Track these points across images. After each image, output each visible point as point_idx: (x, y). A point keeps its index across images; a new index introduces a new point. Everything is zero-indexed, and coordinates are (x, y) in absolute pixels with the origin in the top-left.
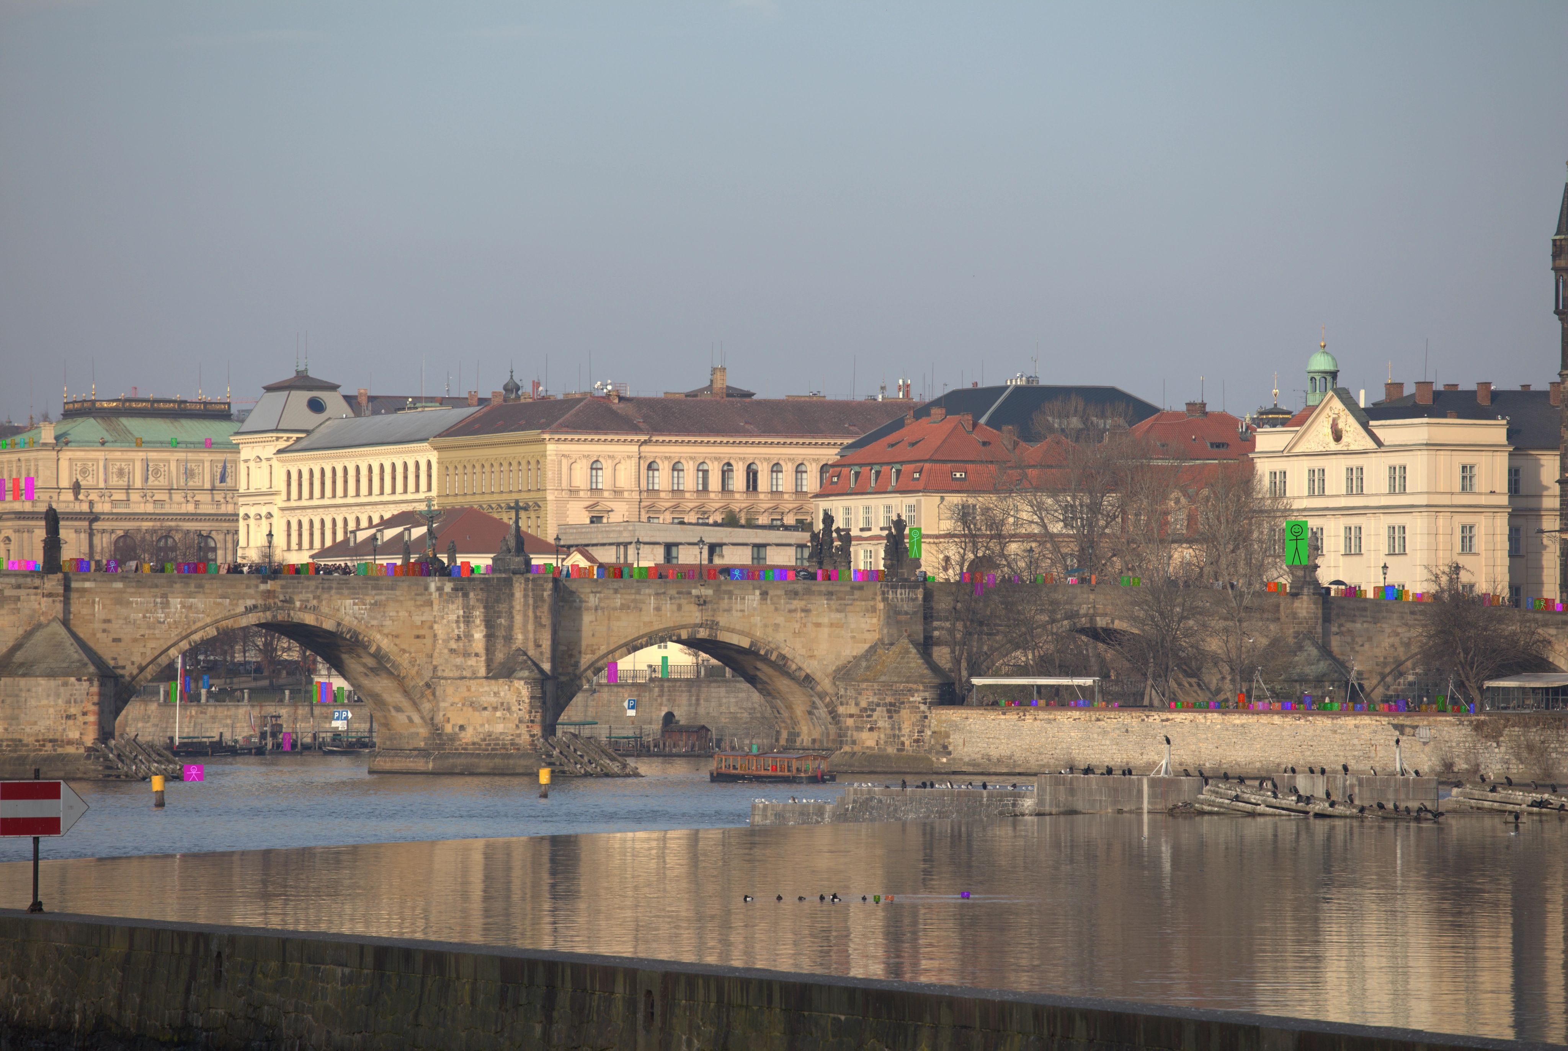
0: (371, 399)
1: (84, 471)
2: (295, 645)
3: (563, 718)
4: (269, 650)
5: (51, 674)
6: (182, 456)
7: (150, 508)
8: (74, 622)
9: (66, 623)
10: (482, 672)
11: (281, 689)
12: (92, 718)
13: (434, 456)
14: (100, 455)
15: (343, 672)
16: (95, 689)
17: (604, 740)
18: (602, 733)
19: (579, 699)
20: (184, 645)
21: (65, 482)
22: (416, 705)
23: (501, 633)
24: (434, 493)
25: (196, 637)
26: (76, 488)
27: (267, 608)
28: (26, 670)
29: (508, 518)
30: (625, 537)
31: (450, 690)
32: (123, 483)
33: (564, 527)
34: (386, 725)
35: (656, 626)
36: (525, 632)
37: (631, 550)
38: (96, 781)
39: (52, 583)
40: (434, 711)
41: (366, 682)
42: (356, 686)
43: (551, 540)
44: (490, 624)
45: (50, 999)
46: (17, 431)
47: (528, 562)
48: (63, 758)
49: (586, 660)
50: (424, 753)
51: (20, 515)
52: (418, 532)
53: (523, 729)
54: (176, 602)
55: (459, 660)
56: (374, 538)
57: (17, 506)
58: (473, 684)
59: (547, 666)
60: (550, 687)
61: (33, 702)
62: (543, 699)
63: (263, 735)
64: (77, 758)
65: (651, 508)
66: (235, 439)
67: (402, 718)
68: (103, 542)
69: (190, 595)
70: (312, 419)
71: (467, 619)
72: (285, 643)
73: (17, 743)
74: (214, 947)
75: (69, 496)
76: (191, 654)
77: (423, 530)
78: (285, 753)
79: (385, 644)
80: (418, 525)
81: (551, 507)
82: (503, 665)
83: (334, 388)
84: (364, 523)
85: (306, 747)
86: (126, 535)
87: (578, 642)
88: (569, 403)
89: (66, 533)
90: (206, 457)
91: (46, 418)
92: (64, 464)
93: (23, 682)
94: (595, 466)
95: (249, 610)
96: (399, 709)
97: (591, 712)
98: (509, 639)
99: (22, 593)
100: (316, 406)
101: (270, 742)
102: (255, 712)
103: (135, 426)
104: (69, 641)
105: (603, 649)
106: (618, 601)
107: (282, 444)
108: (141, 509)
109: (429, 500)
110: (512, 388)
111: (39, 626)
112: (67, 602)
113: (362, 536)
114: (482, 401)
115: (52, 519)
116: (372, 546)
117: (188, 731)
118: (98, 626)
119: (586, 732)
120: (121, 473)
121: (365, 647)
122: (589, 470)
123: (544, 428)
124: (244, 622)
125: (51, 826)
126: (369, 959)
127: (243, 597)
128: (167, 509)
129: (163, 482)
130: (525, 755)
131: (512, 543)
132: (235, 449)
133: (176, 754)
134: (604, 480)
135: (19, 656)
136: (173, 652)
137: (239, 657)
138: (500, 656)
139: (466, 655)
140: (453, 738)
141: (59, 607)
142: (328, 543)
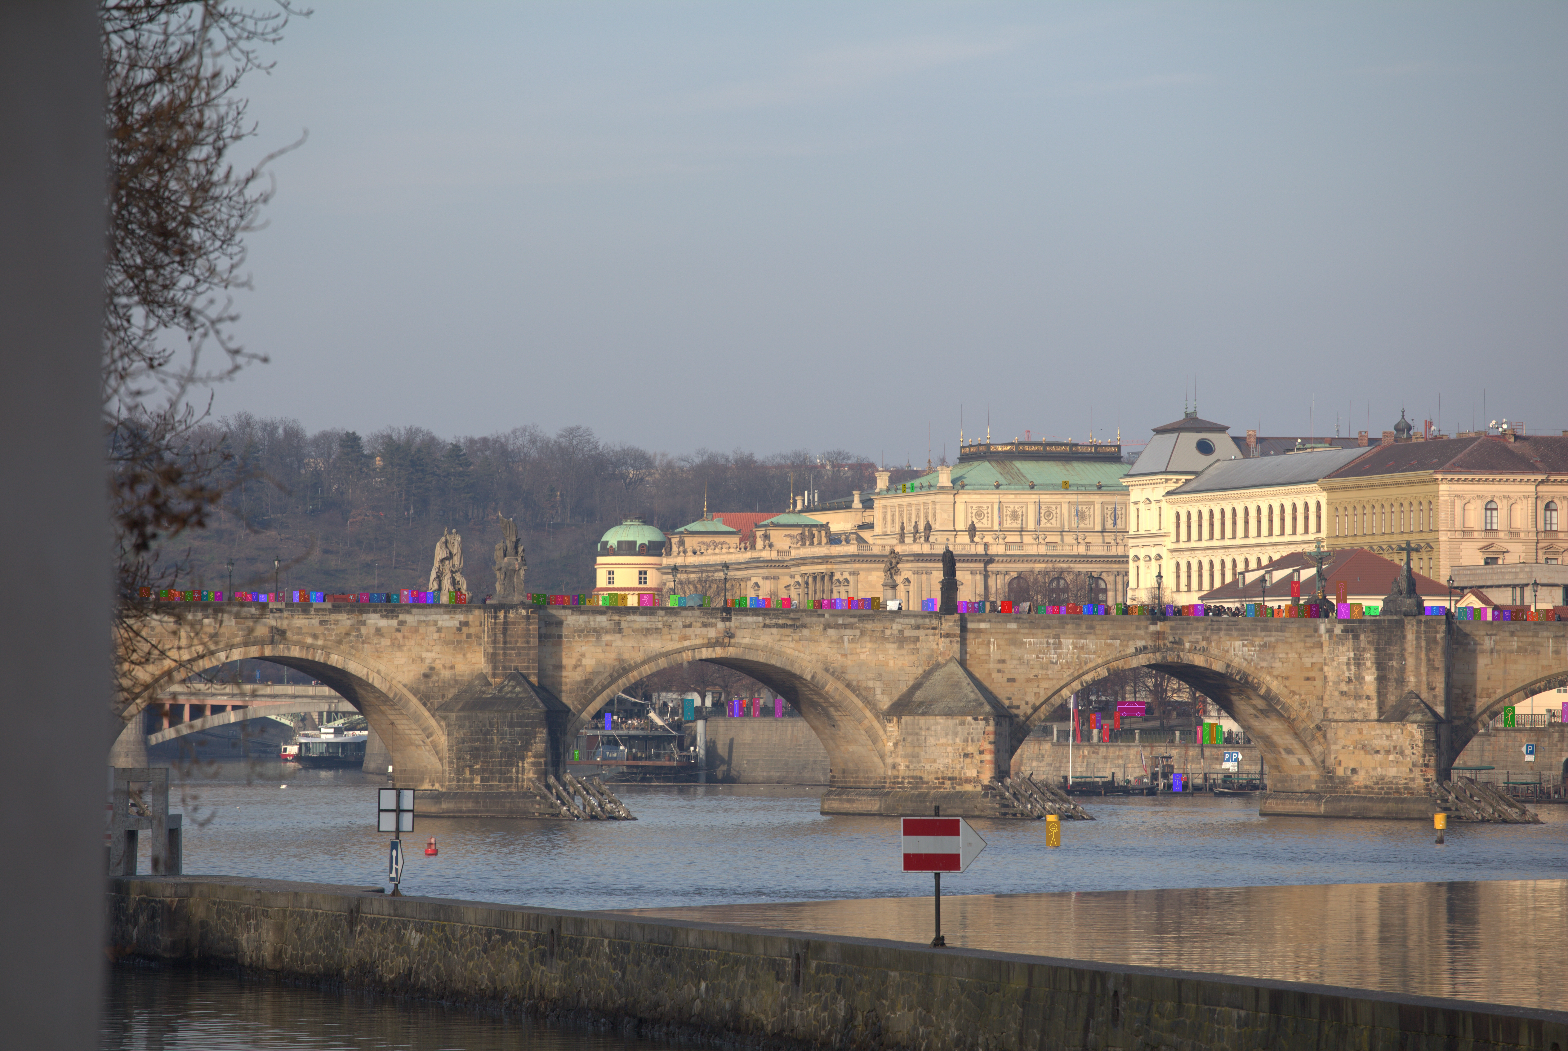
0: (1260, 440)
1: (979, 514)
2: (1185, 686)
3: (1458, 762)
4: (1159, 691)
5: (949, 713)
6: (1073, 498)
7: (1042, 550)
8: (970, 662)
9: (962, 663)
10: (1374, 714)
11: (1171, 730)
12: (988, 757)
13: (1323, 497)
14: (995, 498)
15: (1233, 715)
16: (991, 728)
17: (1501, 785)
18: (1500, 778)
19: (1474, 743)
20: (1076, 685)
21: (961, 525)
22: (1307, 748)
23: (1393, 675)
24: (1323, 534)
25: (1088, 678)
26: (972, 530)
27: (1157, 649)
28: (925, 709)
29: (1399, 559)
30: (1522, 579)
31: (1341, 733)
32: (1016, 525)
33: (1458, 569)
34: (1277, 767)
35: (1555, 670)
36: (1418, 674)
37: (1528, 592)
38: (993, 819)
39: (950, 624)
40: (1325, 754)
41: (1256, 724)
42: (1247, 728)
43: (1444, 581)
44: (1381, 666)
45: (954, 1033)
46: (916, 475)
47: (1420, 603)
48: (961, 795)
49: (1481, 704)
50: (1316, 796)
51: (919, 558)
52: (1307, 574)
53: (1417, 773)
54: (1068, 643)
55: (1350, 703)
56: (1263, 579)
57: (916, 549)
58: (1365, 727)
59: (1440, 710)
60: (1444, 730)
61: (932, 741)
62: (1437, 742)
63: (1154, 776)
64: (973, 796)
65: (1548, 549)
66: (1125, 482)
67: (1293, 760)
68: (997, 584)
69: (1081, 636)
70: (1201, 461)
71: (1358, 662)
72: (1174, 684)
73: (918, 781)
74: (1111, 985)
75: (965, 538)
76: (1083, 694)
77: (1313, 571)
78: (1176, 794)
79: (1275, 685)
80: (1307, 566)
81: (1443, 548)
82: (1395, 707)
83: (1223, 429)
84: (1253, 565)
85: (1197, 789)
86: (1020, 576)
87: (1473, 685)
88: (1462, 442)
89: (962, 575)
90: (1097, 499)
91: (943, 462)
92: (960, 507)
93: (922, 720)
94: (1490, 507)
95: (1139, 651)
96: (1289, 752)
97: (1488, 756)
98: (1401, 681)
99: (921, 633)
100: (1205, 448)
101: (1161, 782)
102: (1147, 752)
103: (1028, 469)
104: (965, 681)
105: (1500, 693)
106: (1515, 644)
107: (1171, 486)
108: (1033, 550)
109: (1318, 541)
110: (1403, 428)
111: (937, 666)
112: (963, 642)
113: (1250, 577)
114: (1372, 441)
115: (949, 561)
116: (1261, 587)
117: (1081, 770)
118: (993, 666)
119: (1483, 777)
120: (1014, 515)
121: (1255, 688)
122: (1483, 511)
123: (1436, 468)
124: (1134, 663)
125: (951, 862)
126: (1265, 1003)
127: (1133, 638)
128: (1059, 551)
129: (1055, 524)
130: (1419, 800)
131: (1404, 585)
132: (1125, 491)
133: (1070, 792)
134: (1499, 520)
135: (919, 695)
136: (1065, 692)
137: (1129, 698)
138: (1392, 699)
139: (1357, 697)
140: (1345, 781)
141: (956, 647)
142: (1217, 584)
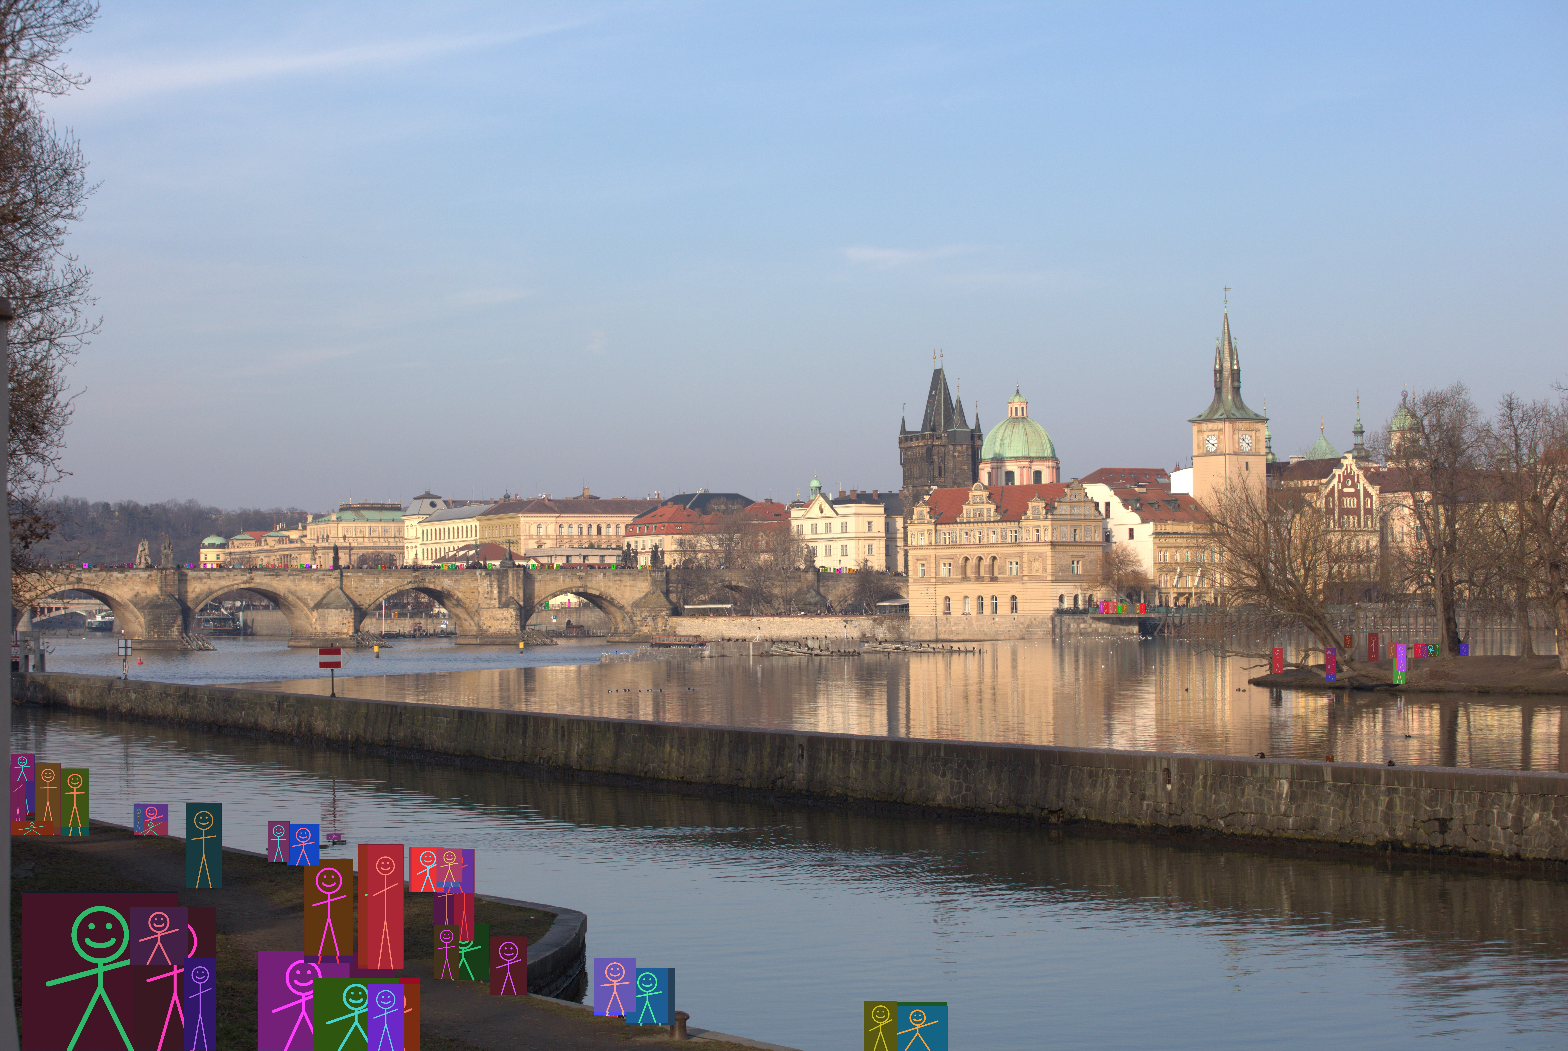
0: (454, 502)
1: (347, 531)
2: (426, 596)
3: (528, 623)
4: (417, 598)
5: (336, 608)
6: (383, 525)
7: (372, 545)
8: (344, 588)
9: (341, 588)
10: (497, 605)
11: (421, 613)
12: (352, 624)
13: (478, 523)
14: (353, 525)
15: (444, 606)
16: (353, 613)
17: (544, 631)
18: (543, 628)
19: (534, 615)
20: (385, 596)
21: (340, 535)
22: (472, 619)
23: (504, 591)
24: (478, 537)
25: (389, 593)
26: (345, 537)
27: (415, 582)
28: (327, 606)
29: (506, 547)
30: (551, 554)
31: (485, 613)
32: (362, 535)
33: (528, 550)
34: (461, 626)
35: (563, 587)
36: (513, 590)
37: (553, 558)
38: (354, 648)
39: (336, 573)
40: (479, 621)
41: (453, 610)
42: (450, 611)
43: (522, 555)
44: (500, 587)
45: (339, 729)
46: (323, 516)
47: (514, 564)
48: (342, 639)
49: (536, 601)
50: (476, 637)
51: (324, 548)
52: (472, 552)
53: (513, 627)
54: (382, 580)
55: (488, 601)
56: (455, 555)
57: (323, 545)
58: (494, 610)
59: (522, 603)
60: (523, 611)
61: (330, 618)
62: (520, 616)
63: (415, 630)
64: (346, 639)
65: (561, 542)
66: (403, 518)
67: (467, 623)
68: (355, 558)
69: (387, 577)
70: (431, 510)
71: (491, 586)
72: (422, 595)
73: (325, 634)
74: (399, 710)
75: (342, 540)
76: (388, 600)
77: (474, 551)
78: (424, 637)
79: (460, 595)
80: (472, 549)
81: (522, 542)
82: (505, 603)
83: (439, 498)
84: (452, 549)
85: (431, 635)
86: (363, 555)
87: (533, 594)
88: (529, 502)
89: (341, 554)
90: (392, 525)
91: (333, 511)
92: (340, 529)
93: (326, 611)
94: (539, 526)
95: (409, 583)
96: (466, 620)
97: (539, 620)
98: (507, 593)
99: (325, 577)
100: (433, 505)
101: (418, 633)
102: (412, 621)
103: (366, 514)
104: (343, 595)
105: (543, 596)
106: (548, 578)
107: (421, 520)
108: (368, 545)
109: (476, 540)
110: (507, 497)
111: (332, 590)
112: (342, 581)
113: (451, 554)
114: (496, 502)
115: (336, 549)
116: (454, 558)
117: (387, 629)
118: (353, 589)
119: (537, 628)
120: (361, 532)
121: (452, 596)
122: (537, 528)
123: (519, 512)
124: (407, 587)
125: (337, 665)
126: (456, 715)
127: (407, 578)
128: (378, 545)
129: (376, 534)
130: (514, 637)
131: (508, 556)
132: (403, 522)
133: (383, 637)
134: (542, 531)
135: (325, 601)
136: (381, 599)
137: (405, 601)
138: (504, 599)
139: (491, 599)
140: (486, 631)
141: (339, 582)
142: (438, 557)
